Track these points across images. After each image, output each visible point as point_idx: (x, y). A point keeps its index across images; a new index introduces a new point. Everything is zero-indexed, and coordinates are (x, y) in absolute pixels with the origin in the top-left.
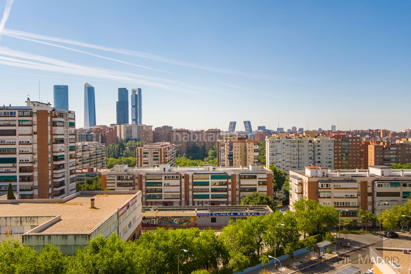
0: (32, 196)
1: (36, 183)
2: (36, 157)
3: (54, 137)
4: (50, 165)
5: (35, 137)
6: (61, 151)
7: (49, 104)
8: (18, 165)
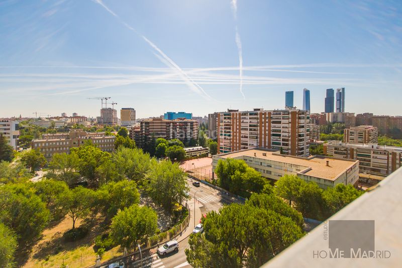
0: (288, 153)
1: (290, 147)
2: (290, 134)
3: (299, 125)
4: (297, 139)
5: (290, 124)
6: (302, 132)
8: (282, 138)
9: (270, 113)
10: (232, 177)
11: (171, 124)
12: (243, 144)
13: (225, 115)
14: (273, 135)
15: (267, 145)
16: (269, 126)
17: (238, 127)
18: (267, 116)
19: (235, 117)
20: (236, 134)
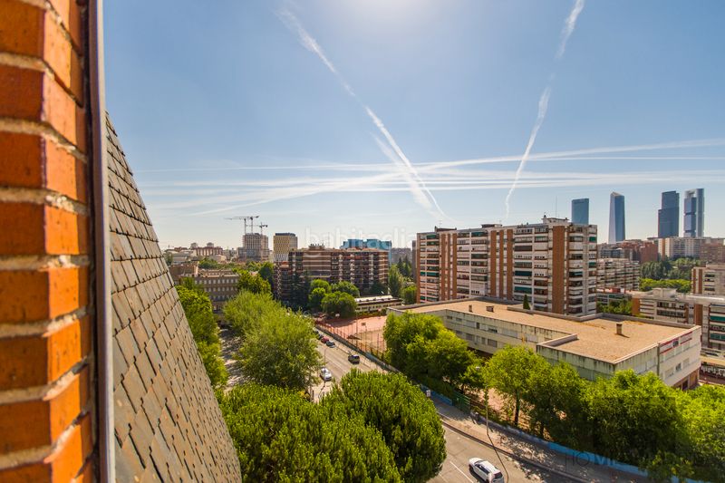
0: (546, 309)
1: (550, 298)
2: (551, 272)
3: (571, 253)
4: (565, 281)
5: (551, 252)
6: (578, 268)
7: (566, 219)
8: (533, 278)
9: (510, 232)
10: (409, 346)
11: (341, 256)
12: (461, 291)
13: (429, 237)
14: (518, 273)
15: (505, 292)
16: (510, 257)
17: (451, 260)
18: (505, 237)
19: (446, 240)
20: (449, 272)
